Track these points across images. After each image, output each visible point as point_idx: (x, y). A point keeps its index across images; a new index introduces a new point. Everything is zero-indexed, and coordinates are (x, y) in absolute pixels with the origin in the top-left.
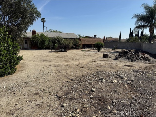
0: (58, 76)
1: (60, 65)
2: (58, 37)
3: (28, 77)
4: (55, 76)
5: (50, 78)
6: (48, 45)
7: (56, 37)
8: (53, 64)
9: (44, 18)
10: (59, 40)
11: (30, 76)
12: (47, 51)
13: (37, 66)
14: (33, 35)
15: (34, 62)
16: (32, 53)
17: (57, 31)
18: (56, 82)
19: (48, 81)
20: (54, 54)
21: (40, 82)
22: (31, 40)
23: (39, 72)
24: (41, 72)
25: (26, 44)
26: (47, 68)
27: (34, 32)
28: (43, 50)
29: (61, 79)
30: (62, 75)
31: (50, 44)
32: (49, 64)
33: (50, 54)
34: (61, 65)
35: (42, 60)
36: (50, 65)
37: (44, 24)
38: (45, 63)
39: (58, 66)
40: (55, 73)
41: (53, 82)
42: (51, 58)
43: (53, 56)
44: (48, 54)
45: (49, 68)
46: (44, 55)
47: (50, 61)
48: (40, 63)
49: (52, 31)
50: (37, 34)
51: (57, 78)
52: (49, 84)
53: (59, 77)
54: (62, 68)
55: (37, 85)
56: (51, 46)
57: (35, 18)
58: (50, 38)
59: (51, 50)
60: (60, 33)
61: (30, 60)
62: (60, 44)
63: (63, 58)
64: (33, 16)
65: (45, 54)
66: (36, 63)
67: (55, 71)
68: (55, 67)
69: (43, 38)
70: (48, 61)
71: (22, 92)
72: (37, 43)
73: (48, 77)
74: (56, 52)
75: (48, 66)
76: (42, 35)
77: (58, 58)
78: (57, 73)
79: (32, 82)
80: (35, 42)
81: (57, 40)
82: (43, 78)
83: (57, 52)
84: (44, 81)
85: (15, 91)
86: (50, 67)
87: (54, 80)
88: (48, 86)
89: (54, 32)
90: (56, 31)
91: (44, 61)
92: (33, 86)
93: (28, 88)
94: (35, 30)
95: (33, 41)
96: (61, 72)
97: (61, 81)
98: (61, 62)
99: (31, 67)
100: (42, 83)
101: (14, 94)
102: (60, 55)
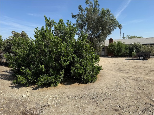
0: (138, 93)
1: (139, 79)
2: (136, 44)
3: (107, 88)
4: (134, 93)
5: (129, 94)
6: (125, 52)
7: (134, 43)
8: (131, 77)
9: (121, 25)
10: (138, 47)
11: (109, 88)
12: (124, 59)
13: (114, 77)
14: (110, 43)
15: (111, 72)
16: (108, 61)
17: (135, 36)
18: (136, 101)
19: (127, 97)
20: (131, 63)
21: (118, 97)
22: (108, 48)
23: (116, 84)
24: (119, 84)
25: (104, 52)
26: (124, 80)
27: (111, 40)
28: (119, 58)
29: (142, 99)
30: (143, 93)
31: (127, 51)
32: (126, 75)
33: (127, 63)
34: (141, 78)
35: (119, 70)
36: (127, 78)
37: (120, 30)
38: (121, 73)
39: (136, 80)
40: (134, 89)
41: (132, 100)
42: (128, 67)
43: (130, 66)
44: (125, 63)
45: (126, 81)
46: (121, 64)
47: (127, 72)
48: (117, 73)
49: (129, 37)
50: (114, 42)
51: (136, 95)
52: (128, 102)
53: (139, 95)
54: (142, 83)
55: (116, 99)
56: (127, 53)
57: (113, 28)
58: (127, 45)
59: (127, 58)
60: (138, 39)
61: (108, 68)
62: (138, 51)
63: (142, 69)
64: (111, 27)
65: (121, 62)
66: (113, 73)
67: (133, 86)
68: (133, 81)
69: (120, 46)
70: (125, 72)
71: (103, 104)
72: (114, 51)
73: (126, 92)
74: (133, 60)
75: (125, 79)
76: (119, 43)
77: (136, 68)
78: (136, 89)
79: (111, 95)
80: (111, 50)
81: (134, 47)
82: (121, 92)
83: (135, 60)
84: (123, 96)
85: (97, 101)
86: (127, 79)
87: (133, 98)
88: (127, 103)
89: (132, 37)
90: (133, 37)
91: (121, 71)
92: (112, 99)
93: (108, 101)
94: (112, 39)
95: (110, 49)
96: (141, 88)
97: (141, 101)
98: (140, 74)
99: (109, 78)
100: (121, 99)
101: (97, 104)
102: (138, 64)
